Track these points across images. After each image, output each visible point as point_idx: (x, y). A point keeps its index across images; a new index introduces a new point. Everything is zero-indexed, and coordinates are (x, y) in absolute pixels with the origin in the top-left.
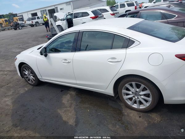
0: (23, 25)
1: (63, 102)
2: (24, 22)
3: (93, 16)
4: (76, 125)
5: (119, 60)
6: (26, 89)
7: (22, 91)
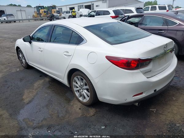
0: (58, 17)
1: (35, 84)
2: (59, 15)
3: (113, 15)
4: (28, 104)
5: (70, 54)
6: (18, 70)
7: (14, 70)
